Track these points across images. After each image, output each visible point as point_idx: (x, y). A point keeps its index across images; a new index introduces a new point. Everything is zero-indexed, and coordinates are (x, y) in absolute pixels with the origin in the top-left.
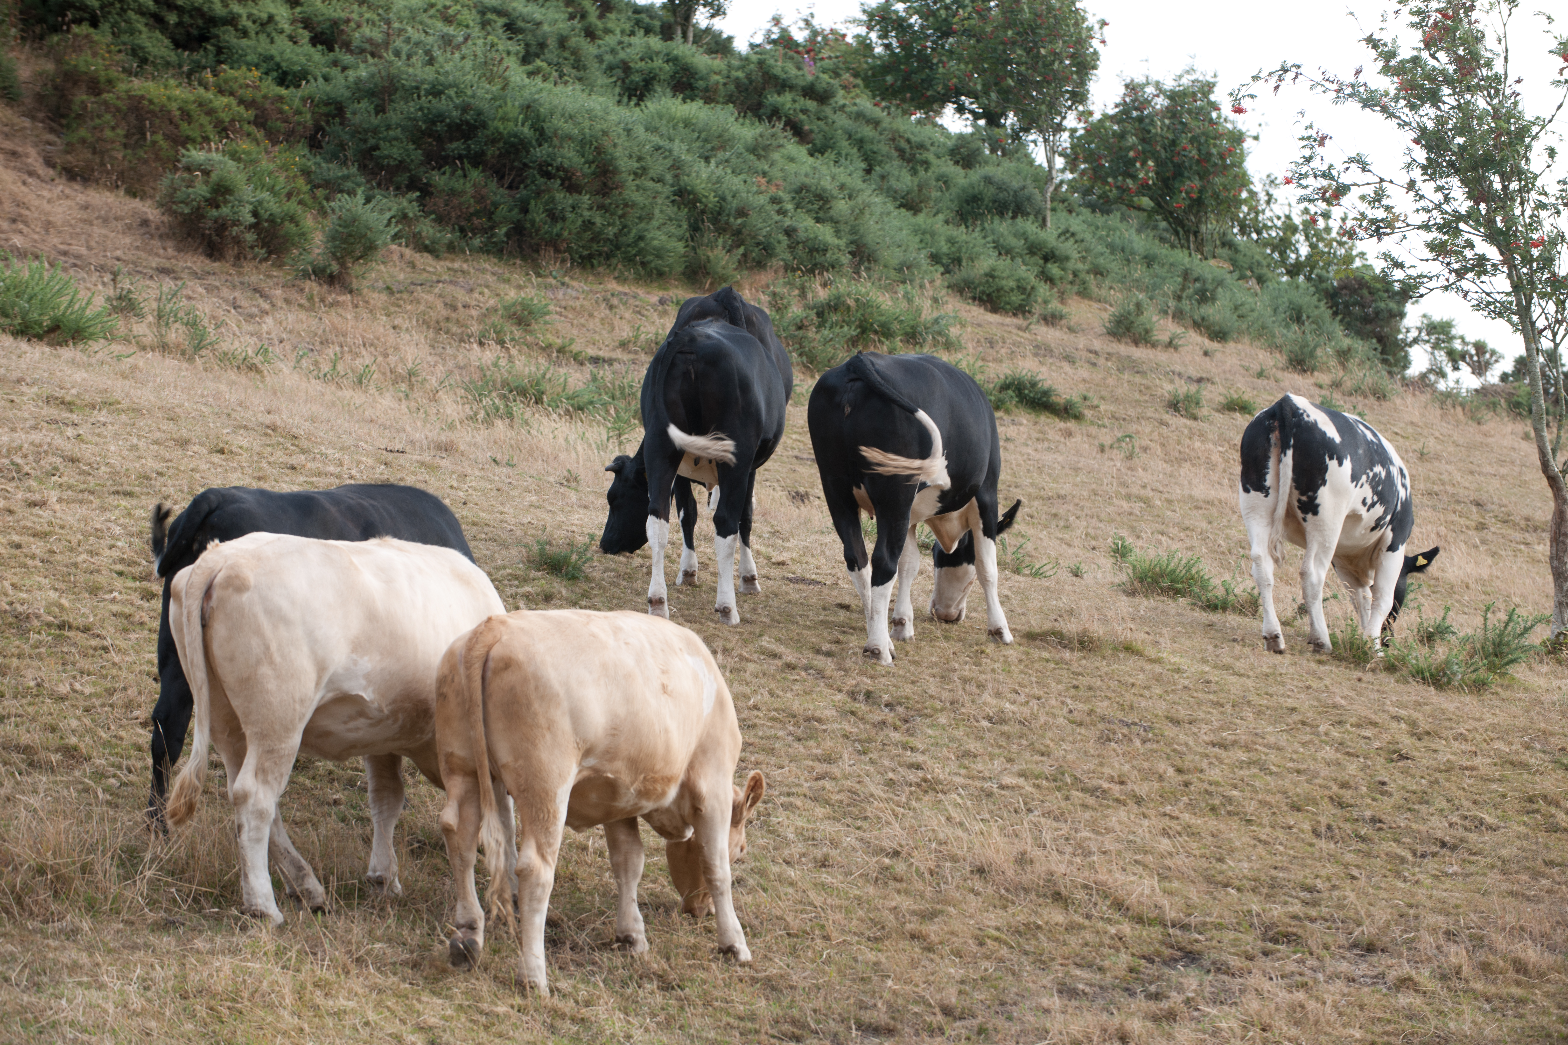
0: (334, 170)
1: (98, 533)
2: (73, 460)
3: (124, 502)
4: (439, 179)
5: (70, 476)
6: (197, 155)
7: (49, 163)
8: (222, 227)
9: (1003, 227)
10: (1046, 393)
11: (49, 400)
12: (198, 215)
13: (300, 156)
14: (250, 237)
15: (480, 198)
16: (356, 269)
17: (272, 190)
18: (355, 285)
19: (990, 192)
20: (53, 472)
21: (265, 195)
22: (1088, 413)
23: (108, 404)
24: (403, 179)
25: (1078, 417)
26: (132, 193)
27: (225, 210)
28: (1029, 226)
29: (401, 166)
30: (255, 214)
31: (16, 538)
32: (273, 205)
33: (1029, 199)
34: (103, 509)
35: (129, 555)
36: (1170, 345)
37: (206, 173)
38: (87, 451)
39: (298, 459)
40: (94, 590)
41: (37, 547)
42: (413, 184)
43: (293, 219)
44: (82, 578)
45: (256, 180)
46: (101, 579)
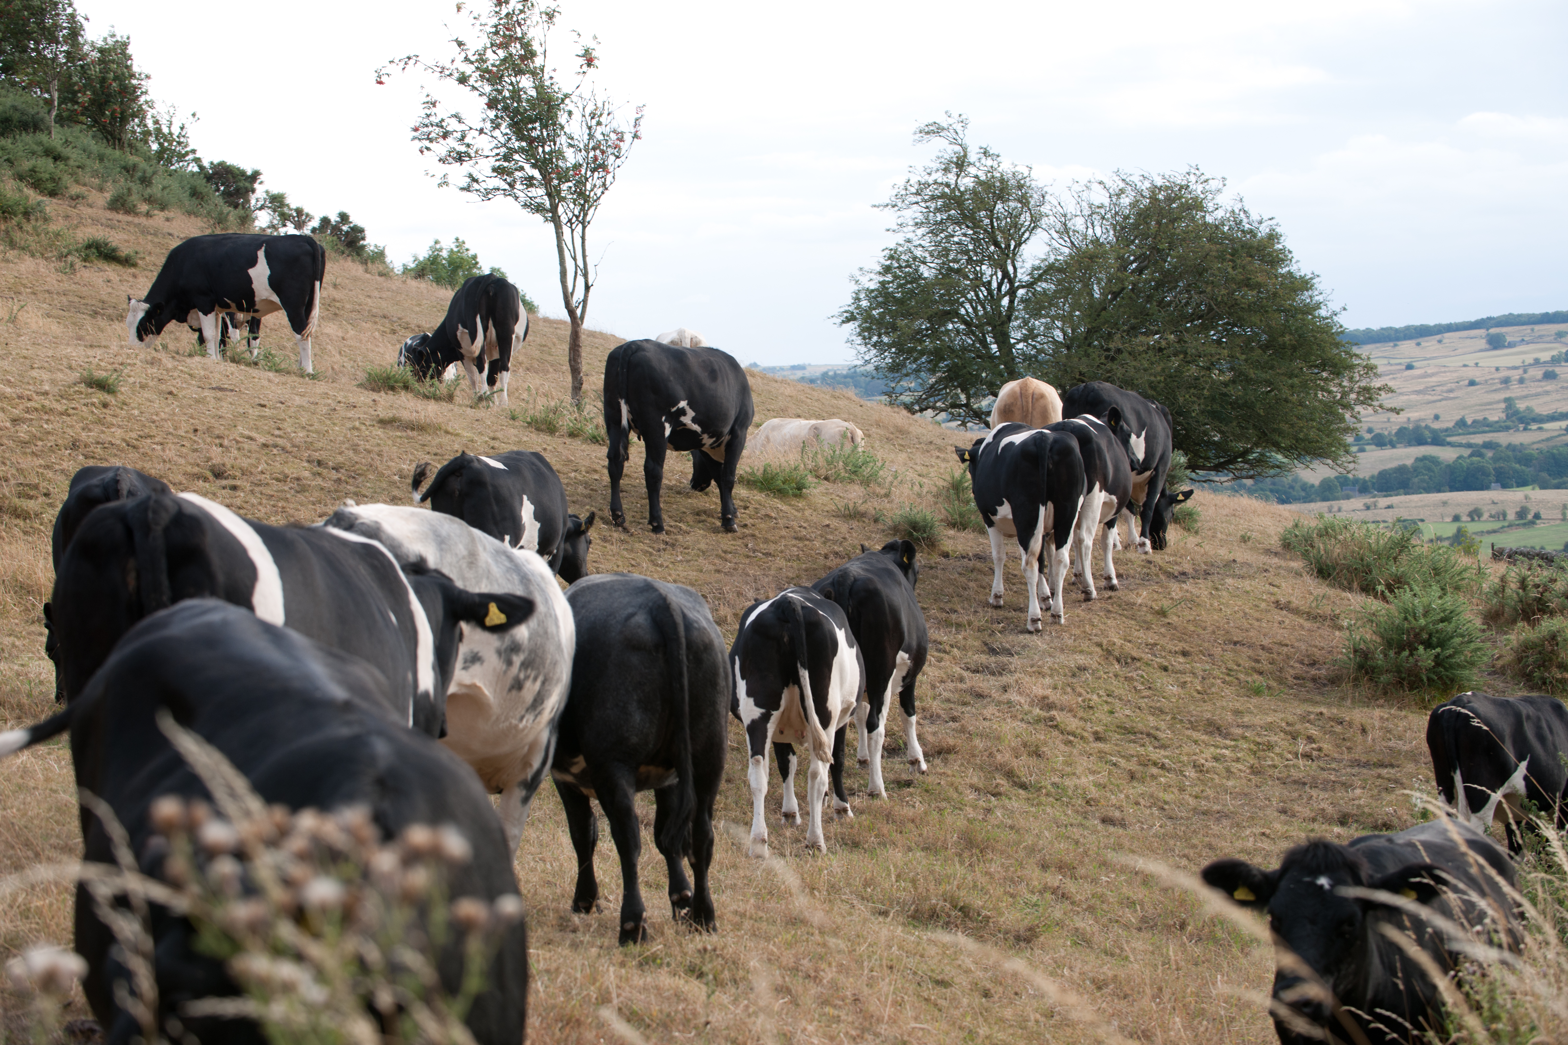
9: (27, 139)
10: (114, 250)
19: (16, 116)
22: (140, 262)
25: (134, 265)
28: (43, 137)
33: (42, 120)
36: (148, 215)
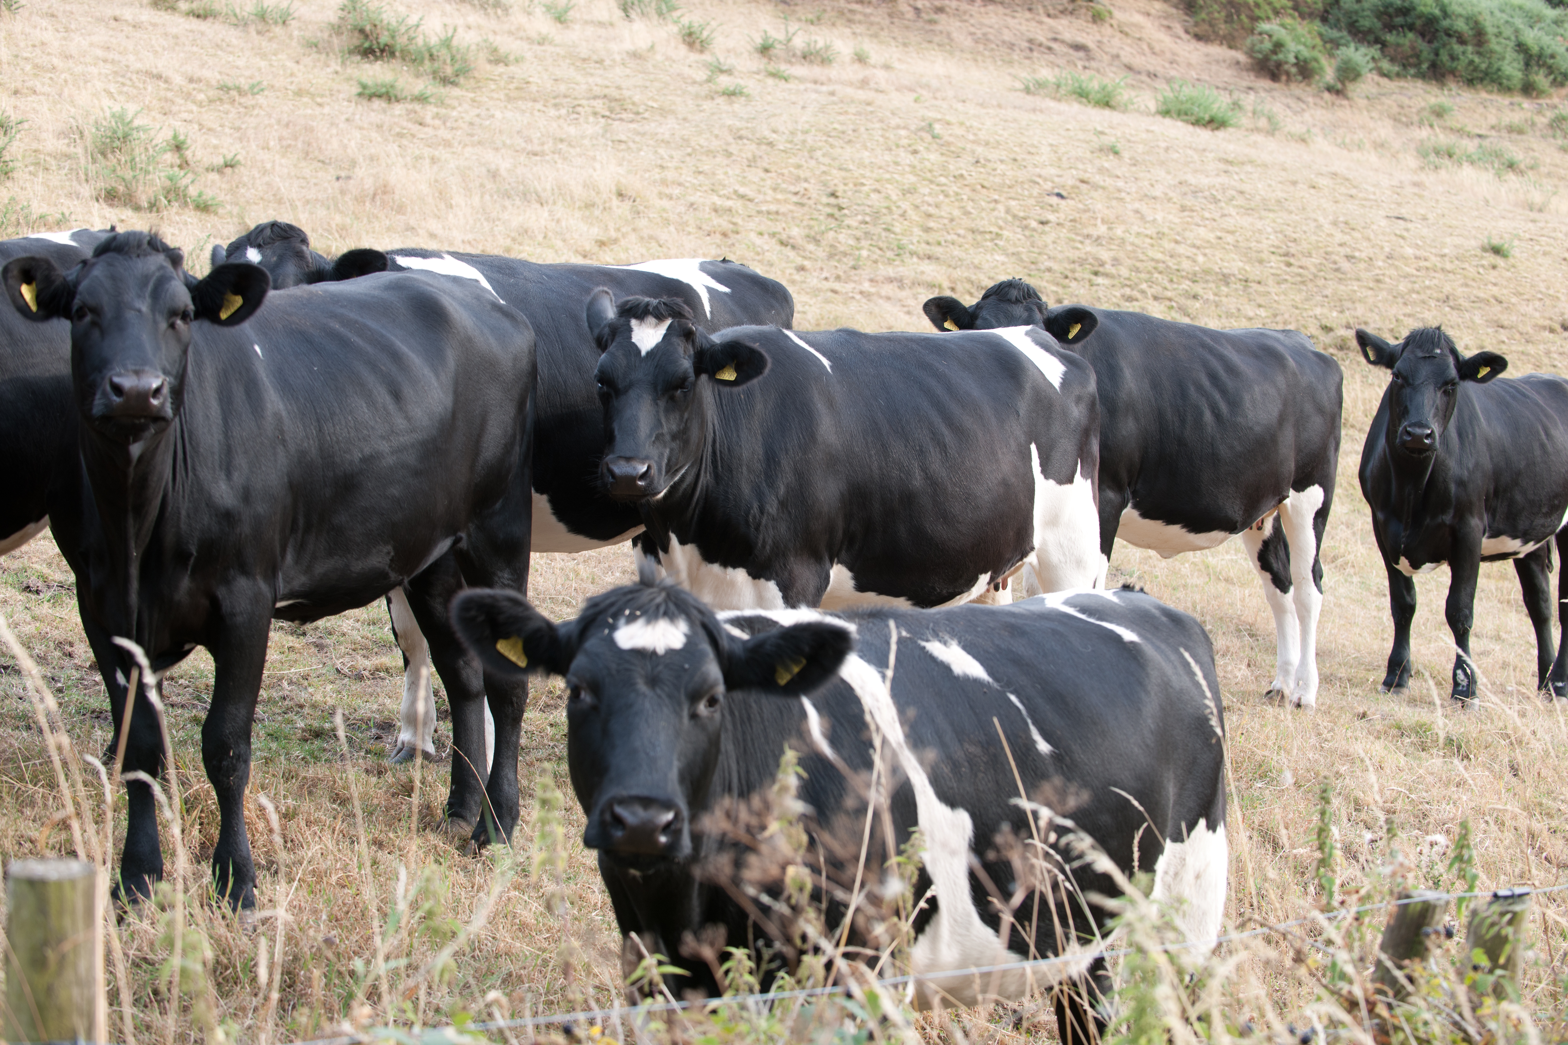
0: (1335, 34)
1: (1260, 231)
2: (1242, 192)
3: (1271, 215)
4: (1390, 38)
5: (1240, 201)
6: (1265, 26)
7: (1187, 32)
8: (1279, 65)
11: (1221, 160)
12: (1266, 59)
13: (1317, 26)
14: (1294, 70)
15: (1413, 48)
16: (1350, 86)
17: (1305, 45)
18: (1350, 94)
20: (1232, 199)
21: (1301, 48)
23: (1251, 162)
24: (1371, 38)
26: (1230, 47)
27: (1281, 56)
29: (1370, 31)
30: (1296, 58)
31: (1219, 234)
32: (1305, 53)
34: (1261, 218)
35: (1276, 243)
37: (1270, 36)
38: (1246, 187)
39: (1353, 192)
40: (1261, 262)
41: (1230, 239)
42: (1377, 41)
43: (1316, 60)
44: (1254, 255)
45: (1297, 39)
46: (1265, 256)
